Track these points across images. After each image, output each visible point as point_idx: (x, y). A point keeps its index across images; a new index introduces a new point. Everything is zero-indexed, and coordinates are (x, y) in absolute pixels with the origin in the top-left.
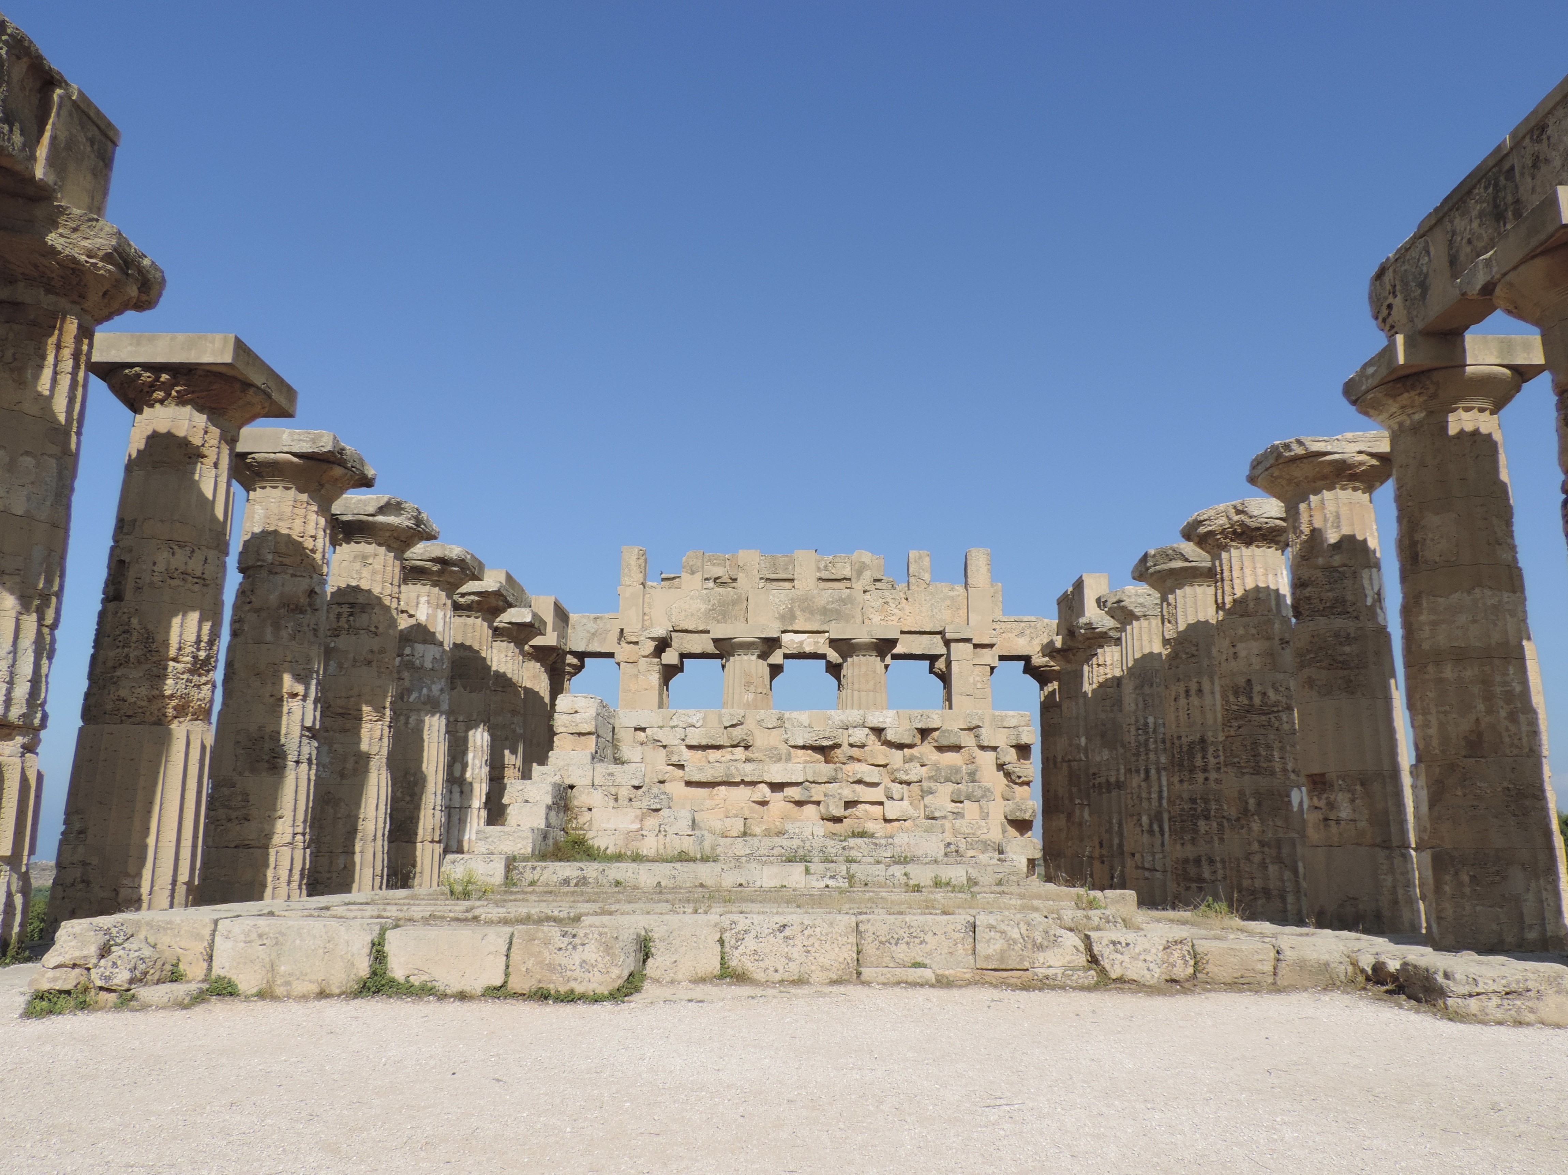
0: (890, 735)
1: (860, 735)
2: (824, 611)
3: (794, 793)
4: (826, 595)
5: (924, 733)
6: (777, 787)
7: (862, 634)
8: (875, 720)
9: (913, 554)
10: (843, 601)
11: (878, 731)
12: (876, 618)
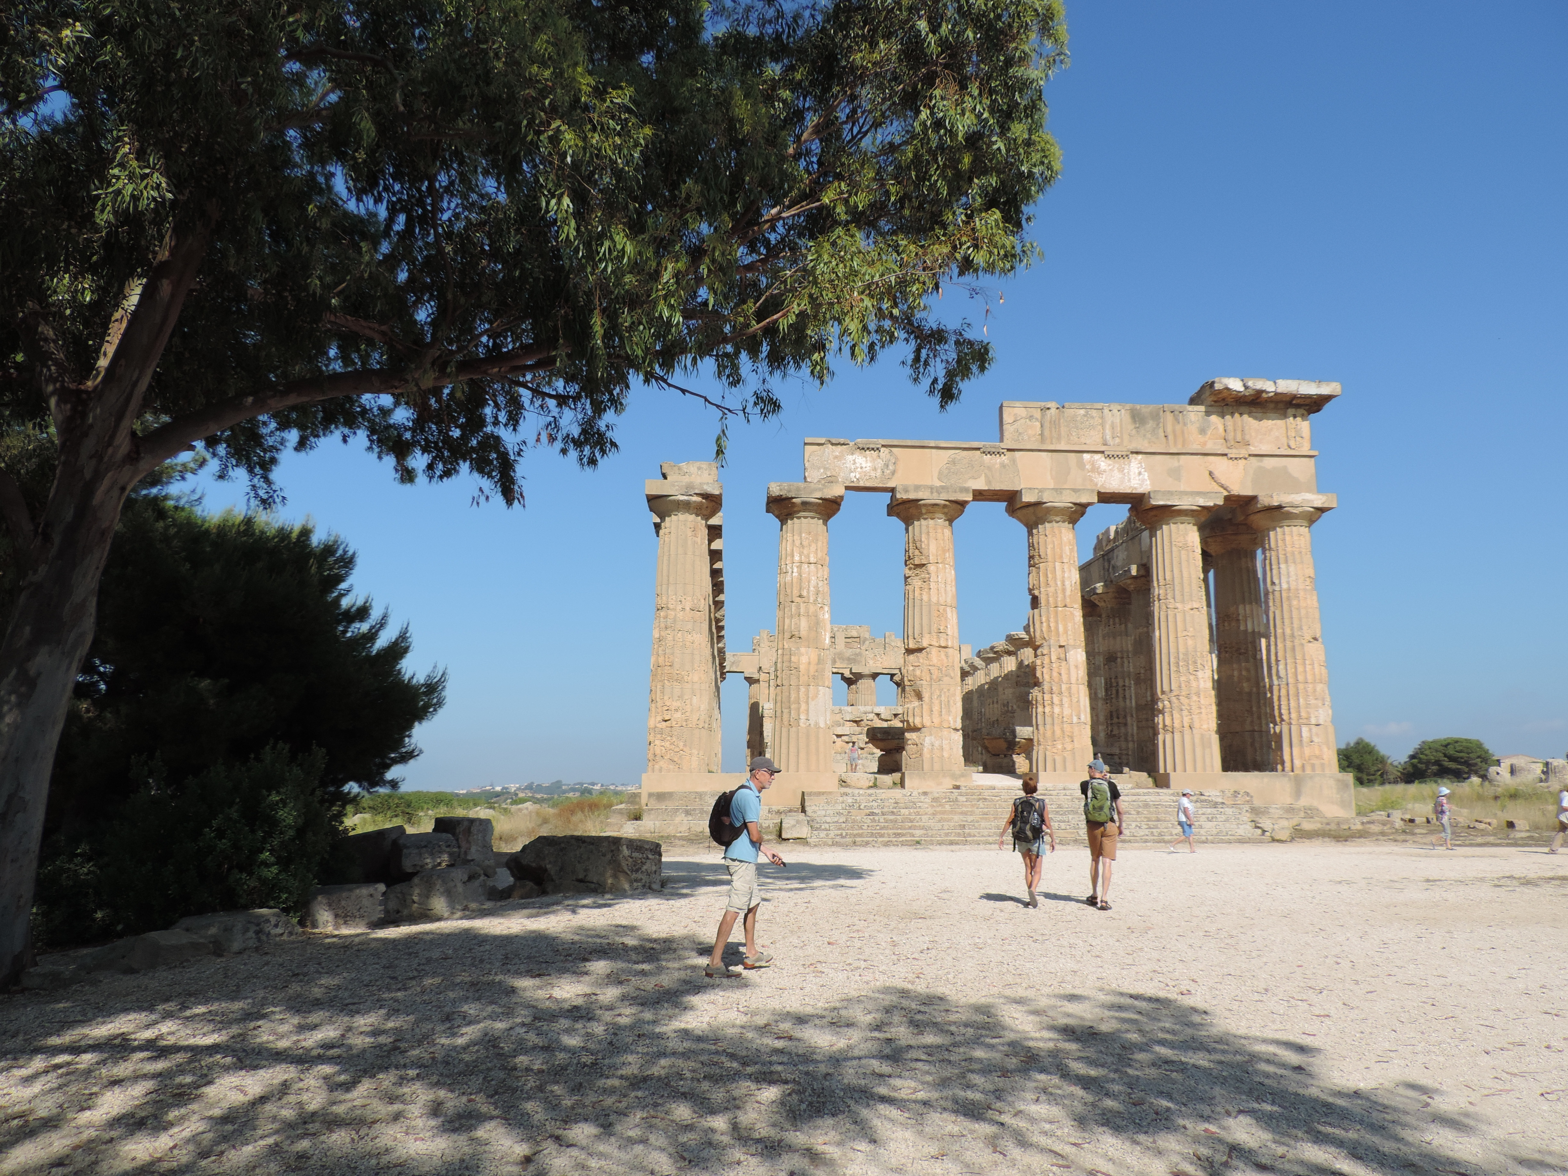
0: (883, 717)
1: (871, 716)
2: (849, 659)
3: (845, 738)
4: (849, 653)
5: (896, 715)
6: (839, 736)
7: (866, 671)
8: (877, 710)
9: (887, 634)
10: (857, 655)
11: (878, 715)
12: (871, 662)
